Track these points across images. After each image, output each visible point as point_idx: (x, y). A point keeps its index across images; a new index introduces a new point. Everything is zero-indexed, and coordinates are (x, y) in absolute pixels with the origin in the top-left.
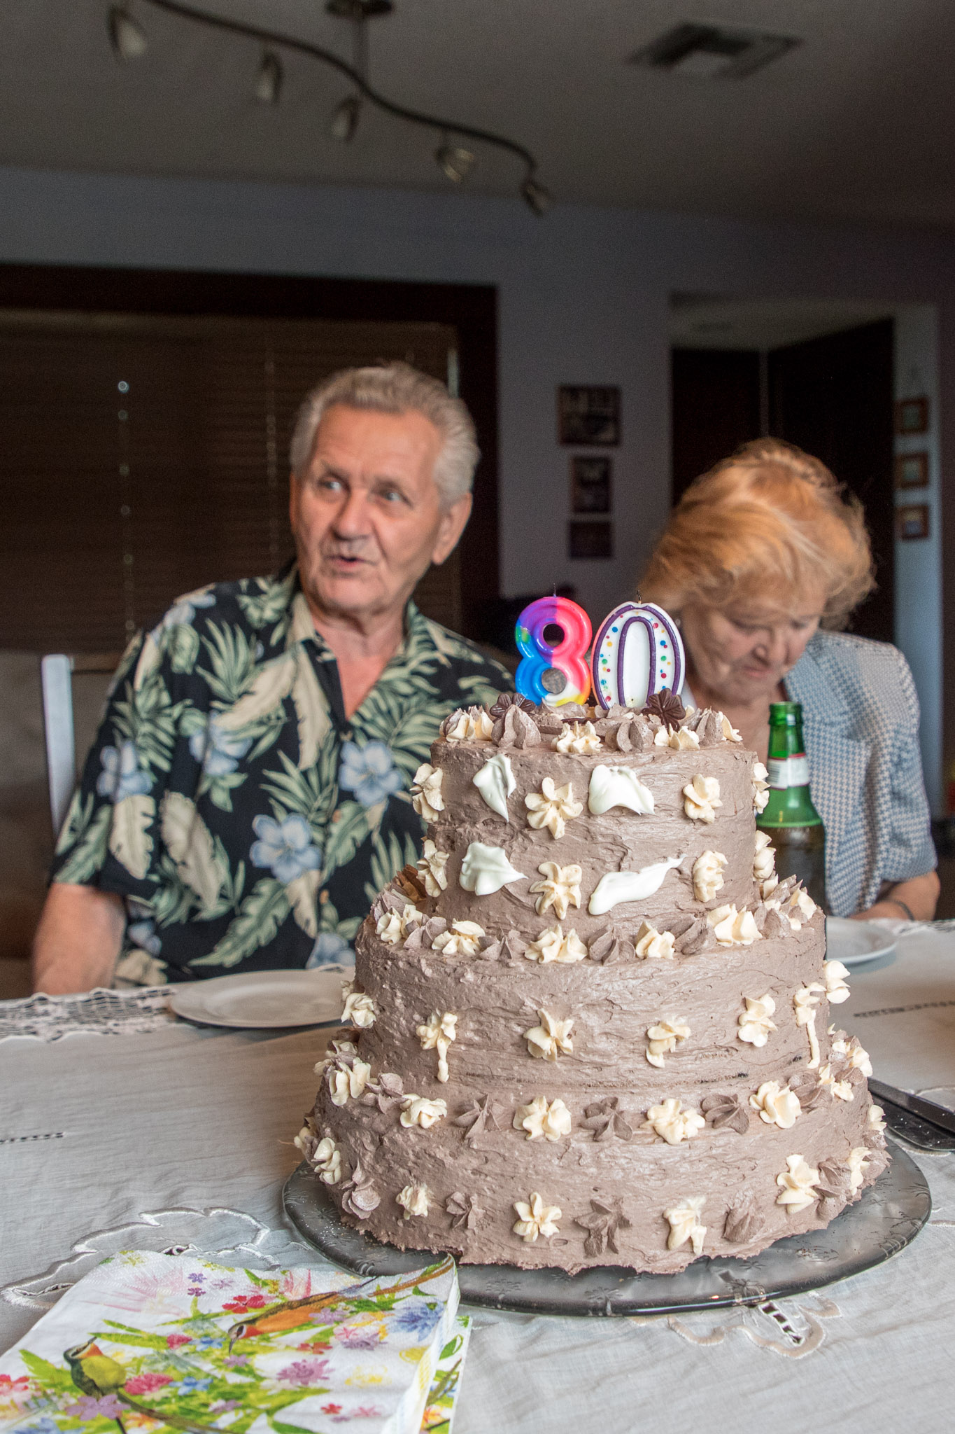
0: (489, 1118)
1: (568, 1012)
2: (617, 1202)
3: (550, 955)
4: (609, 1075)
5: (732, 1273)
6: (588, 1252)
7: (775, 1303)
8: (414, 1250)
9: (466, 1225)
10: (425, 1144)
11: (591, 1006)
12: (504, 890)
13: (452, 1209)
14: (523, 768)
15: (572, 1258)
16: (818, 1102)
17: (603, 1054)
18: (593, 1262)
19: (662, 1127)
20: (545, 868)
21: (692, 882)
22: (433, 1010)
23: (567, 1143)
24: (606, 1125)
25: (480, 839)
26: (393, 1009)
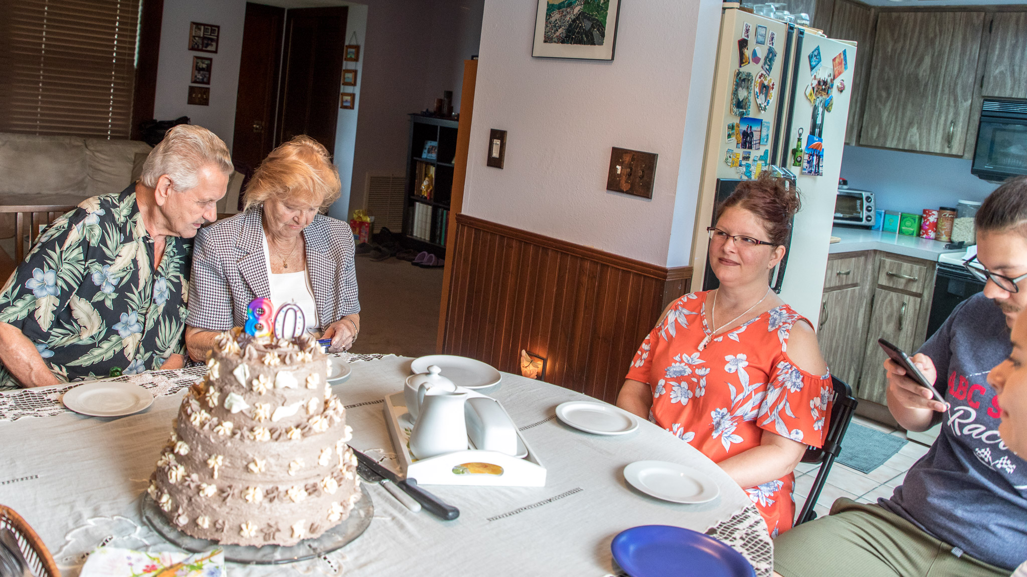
0: (233, 494)
1: (264, 458)
2: (276, 523)
3: (258, 438)
4: (275, 479)
5: (312, 544)
6: (265, 539)
7: (327, 556)
8: (201, 539)
9: (223, 531)
10: (208, 502)
11: (272, 456)
12: (241, 412)
13: (218, 526)
14: (252, 369)
15: (259, 542)
16: (342, 482)
17: (275, 472)
18: (266, 543)
19: (293, 498)
20: (257, 405)
21: (307, 409)
22: (213, 453)
23: (261, 503)
24: (274, 497)
25: (233, 392)
26: (196, 450)
